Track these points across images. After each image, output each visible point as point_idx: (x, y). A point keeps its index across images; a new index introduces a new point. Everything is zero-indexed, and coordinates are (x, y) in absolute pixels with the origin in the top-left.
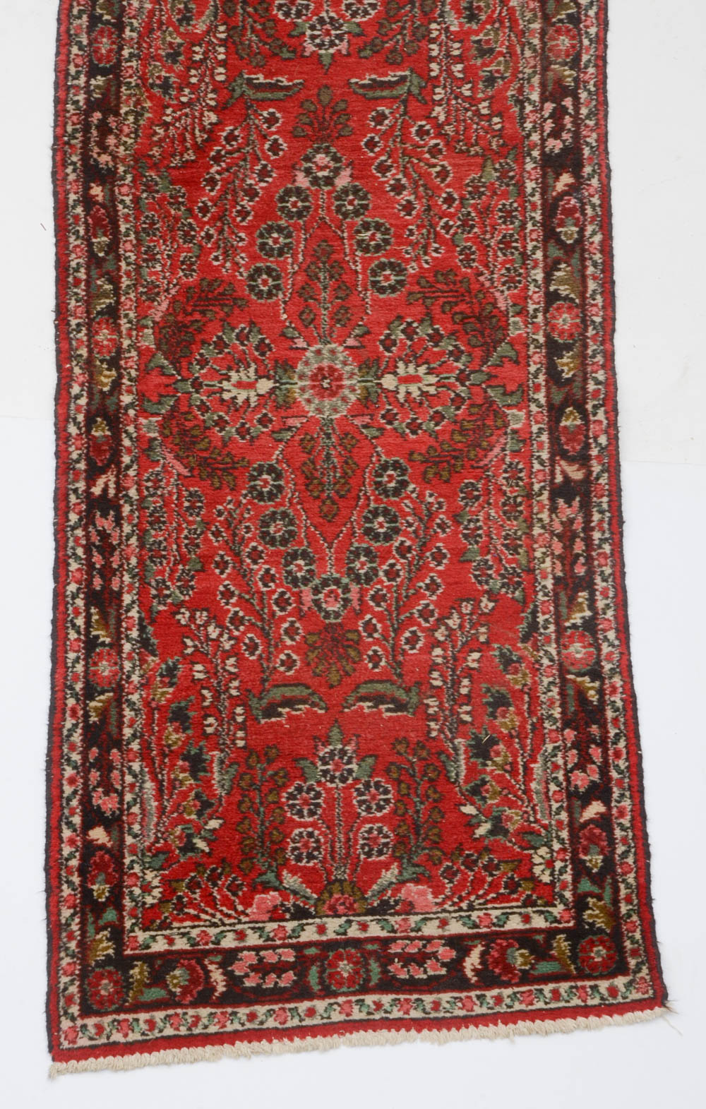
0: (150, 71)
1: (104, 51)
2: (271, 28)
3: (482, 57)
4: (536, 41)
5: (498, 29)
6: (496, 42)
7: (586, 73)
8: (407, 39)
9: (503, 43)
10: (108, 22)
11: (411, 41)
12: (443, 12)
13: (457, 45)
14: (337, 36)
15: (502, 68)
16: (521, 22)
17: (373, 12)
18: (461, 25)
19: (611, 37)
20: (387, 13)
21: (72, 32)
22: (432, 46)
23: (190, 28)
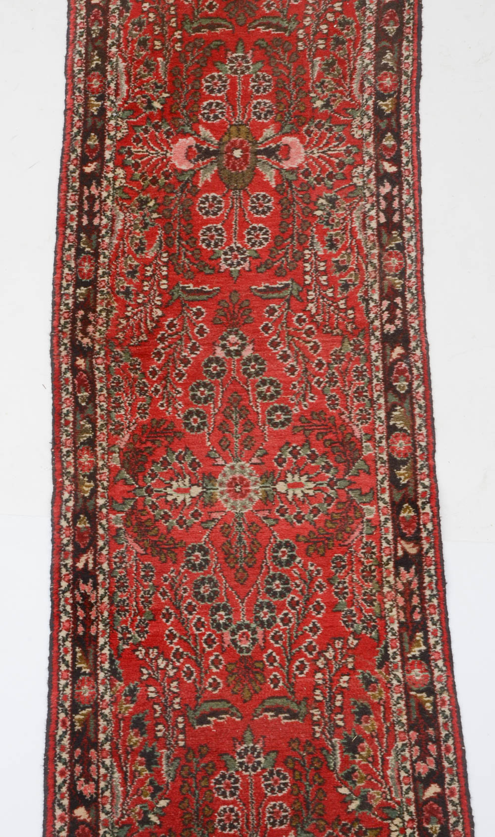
0: (117, 283)
1: (85, 271)
2: (198, 254)
3: (339, 271)
4: (375, 261)
5: (350, 253)
6: (349, 262)
7: (409, 281)
8: (289, 260)
9: (353, 263)
10: (88, 252)
11: (291, 262)
12: (312, 243)
13: (322, 264)
14: (242, 259)
15: (353, 278)
16: (365, 249)
17: (266, 243)
18: (325, 251)
19: (426, 259)
20: (275, 244)
21: (64, 259)
22: (306, 265)
23: (143, 255)
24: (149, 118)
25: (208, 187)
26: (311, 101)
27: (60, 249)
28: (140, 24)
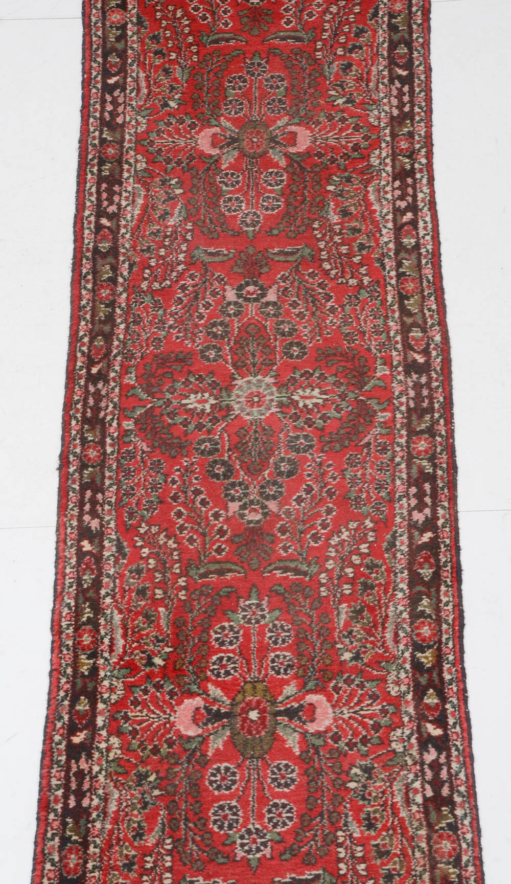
0: (110, 880)
1: (72, 866)
2: (208, 839)
3: (380, 857)
4: (423, 845)
5: (392, 835)
6: (391, 846)
7: (466, 871)
8: (319, 844)
9: (396, 847)
10: (76, 841)
11: (322, 846)
12: (346, 822)
13: (360, 848)
14: (262, 844)
15: (398, 867)
16: (410, 829)
17: (290, 824)
18: (362, 832)
19: (484, 842)
20: (301, 824)
21: (46, 852)
22: (340, 850)
23: (142, 842)
24: (149, 676)
25: (220, 756)
26: (337, 653)
27: (41, 839)
28: (139, 571)
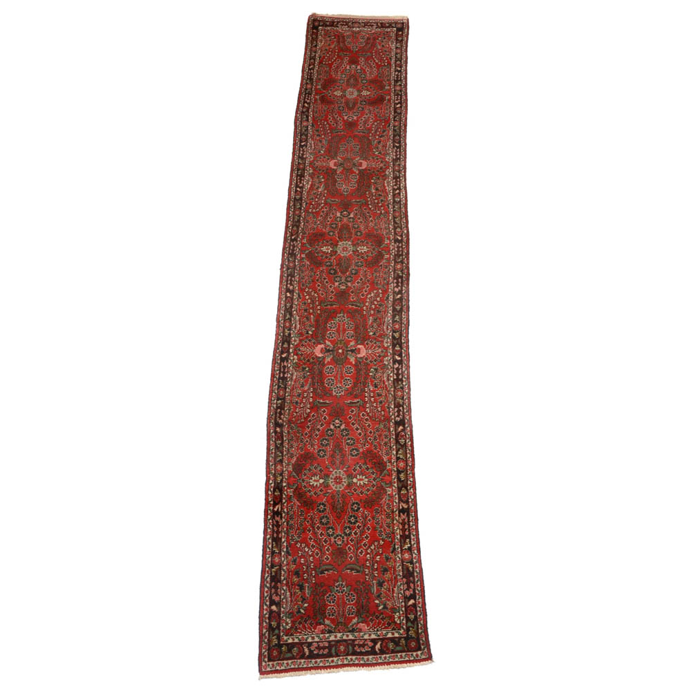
2: (324, 389)
3: (379, 396)
4: (392, 393)
5: (383, 390)
6: (382, 393)
7: (405, 401)
8: (359, 392)
10: (282, 387)
12: (368, 385)
13: (372, 393)
14: (341, 391)
16: (388, 388)
17: (350, 385)
18: (373, 388)
19: (411, 393)
20: (354, 385)
22: (366, 394)
23: (303, 388)
24: (307, 337)
25: (329, 364)
26: (368, 332)
27: (272, 386)
28: (305, 304)
